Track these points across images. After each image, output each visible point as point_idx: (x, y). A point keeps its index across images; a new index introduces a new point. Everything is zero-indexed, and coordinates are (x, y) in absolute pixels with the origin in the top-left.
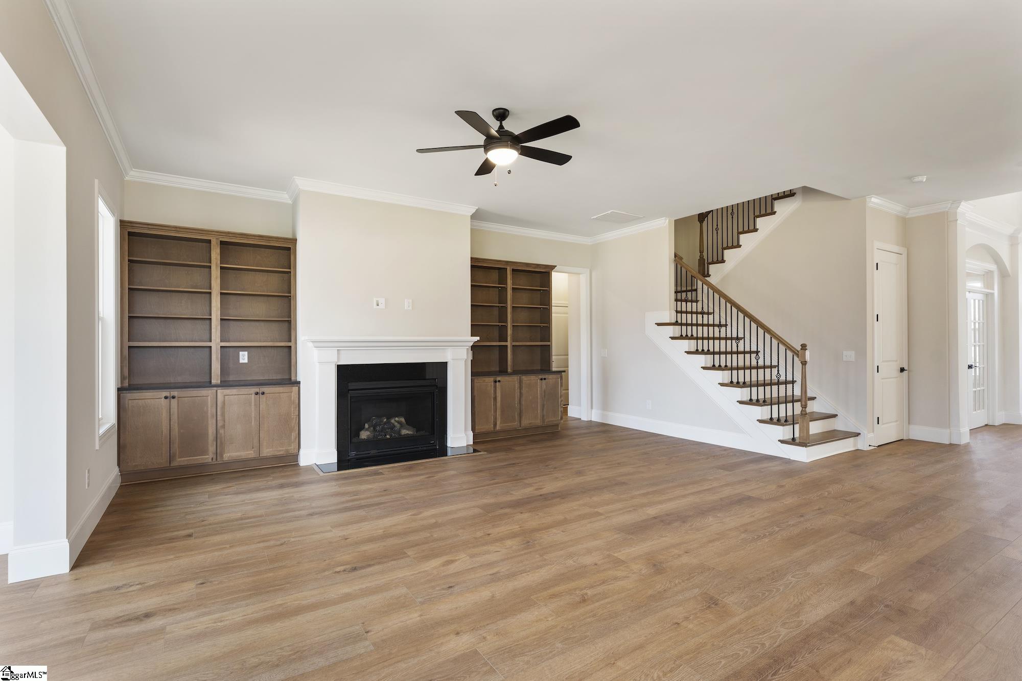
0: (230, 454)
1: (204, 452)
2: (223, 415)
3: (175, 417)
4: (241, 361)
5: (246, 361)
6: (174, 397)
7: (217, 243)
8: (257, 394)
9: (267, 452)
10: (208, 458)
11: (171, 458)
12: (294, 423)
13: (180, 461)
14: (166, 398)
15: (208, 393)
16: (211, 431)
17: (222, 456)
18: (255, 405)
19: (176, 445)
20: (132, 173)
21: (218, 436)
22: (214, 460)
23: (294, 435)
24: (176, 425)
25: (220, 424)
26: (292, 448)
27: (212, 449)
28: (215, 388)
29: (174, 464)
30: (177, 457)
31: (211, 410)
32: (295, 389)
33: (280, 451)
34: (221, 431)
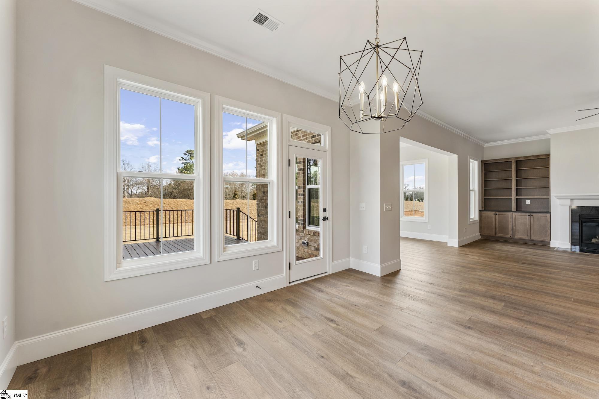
0: (518, 236)
1: (508, 234)
2: (515, 222)
3: (497, 221)
4: (527, 203)
5: (529, 203)
6: (496, 214)
7: (514, 162)
8: (529, 216)
9: (533, 238)
10: (509, 236)
11: (496, 233)
12: (548, 228)
13: (498, 235)
14: (494, 214)
15: (509, 214)
16: (510, 227)
17: (514, 236)
18: (528, 220)
19: (498, 230)
20: (486, 144)
21: (513, 229)
22: (511, 237)
23: (549, 233)
24: (498, 223)
25: (514, 225)
26: (547, 239)
27: (510, 233)
28: (512, 212)
29: (497, 235)
30: (498, 233)
31: (510, 220)
32: (548, 215)
33: (540, 239)
34: (514, 227)
